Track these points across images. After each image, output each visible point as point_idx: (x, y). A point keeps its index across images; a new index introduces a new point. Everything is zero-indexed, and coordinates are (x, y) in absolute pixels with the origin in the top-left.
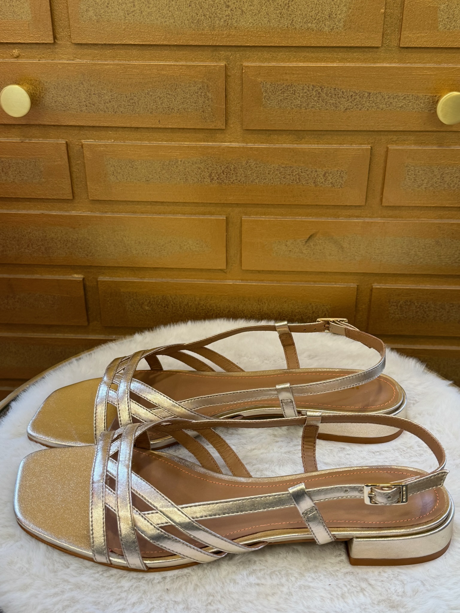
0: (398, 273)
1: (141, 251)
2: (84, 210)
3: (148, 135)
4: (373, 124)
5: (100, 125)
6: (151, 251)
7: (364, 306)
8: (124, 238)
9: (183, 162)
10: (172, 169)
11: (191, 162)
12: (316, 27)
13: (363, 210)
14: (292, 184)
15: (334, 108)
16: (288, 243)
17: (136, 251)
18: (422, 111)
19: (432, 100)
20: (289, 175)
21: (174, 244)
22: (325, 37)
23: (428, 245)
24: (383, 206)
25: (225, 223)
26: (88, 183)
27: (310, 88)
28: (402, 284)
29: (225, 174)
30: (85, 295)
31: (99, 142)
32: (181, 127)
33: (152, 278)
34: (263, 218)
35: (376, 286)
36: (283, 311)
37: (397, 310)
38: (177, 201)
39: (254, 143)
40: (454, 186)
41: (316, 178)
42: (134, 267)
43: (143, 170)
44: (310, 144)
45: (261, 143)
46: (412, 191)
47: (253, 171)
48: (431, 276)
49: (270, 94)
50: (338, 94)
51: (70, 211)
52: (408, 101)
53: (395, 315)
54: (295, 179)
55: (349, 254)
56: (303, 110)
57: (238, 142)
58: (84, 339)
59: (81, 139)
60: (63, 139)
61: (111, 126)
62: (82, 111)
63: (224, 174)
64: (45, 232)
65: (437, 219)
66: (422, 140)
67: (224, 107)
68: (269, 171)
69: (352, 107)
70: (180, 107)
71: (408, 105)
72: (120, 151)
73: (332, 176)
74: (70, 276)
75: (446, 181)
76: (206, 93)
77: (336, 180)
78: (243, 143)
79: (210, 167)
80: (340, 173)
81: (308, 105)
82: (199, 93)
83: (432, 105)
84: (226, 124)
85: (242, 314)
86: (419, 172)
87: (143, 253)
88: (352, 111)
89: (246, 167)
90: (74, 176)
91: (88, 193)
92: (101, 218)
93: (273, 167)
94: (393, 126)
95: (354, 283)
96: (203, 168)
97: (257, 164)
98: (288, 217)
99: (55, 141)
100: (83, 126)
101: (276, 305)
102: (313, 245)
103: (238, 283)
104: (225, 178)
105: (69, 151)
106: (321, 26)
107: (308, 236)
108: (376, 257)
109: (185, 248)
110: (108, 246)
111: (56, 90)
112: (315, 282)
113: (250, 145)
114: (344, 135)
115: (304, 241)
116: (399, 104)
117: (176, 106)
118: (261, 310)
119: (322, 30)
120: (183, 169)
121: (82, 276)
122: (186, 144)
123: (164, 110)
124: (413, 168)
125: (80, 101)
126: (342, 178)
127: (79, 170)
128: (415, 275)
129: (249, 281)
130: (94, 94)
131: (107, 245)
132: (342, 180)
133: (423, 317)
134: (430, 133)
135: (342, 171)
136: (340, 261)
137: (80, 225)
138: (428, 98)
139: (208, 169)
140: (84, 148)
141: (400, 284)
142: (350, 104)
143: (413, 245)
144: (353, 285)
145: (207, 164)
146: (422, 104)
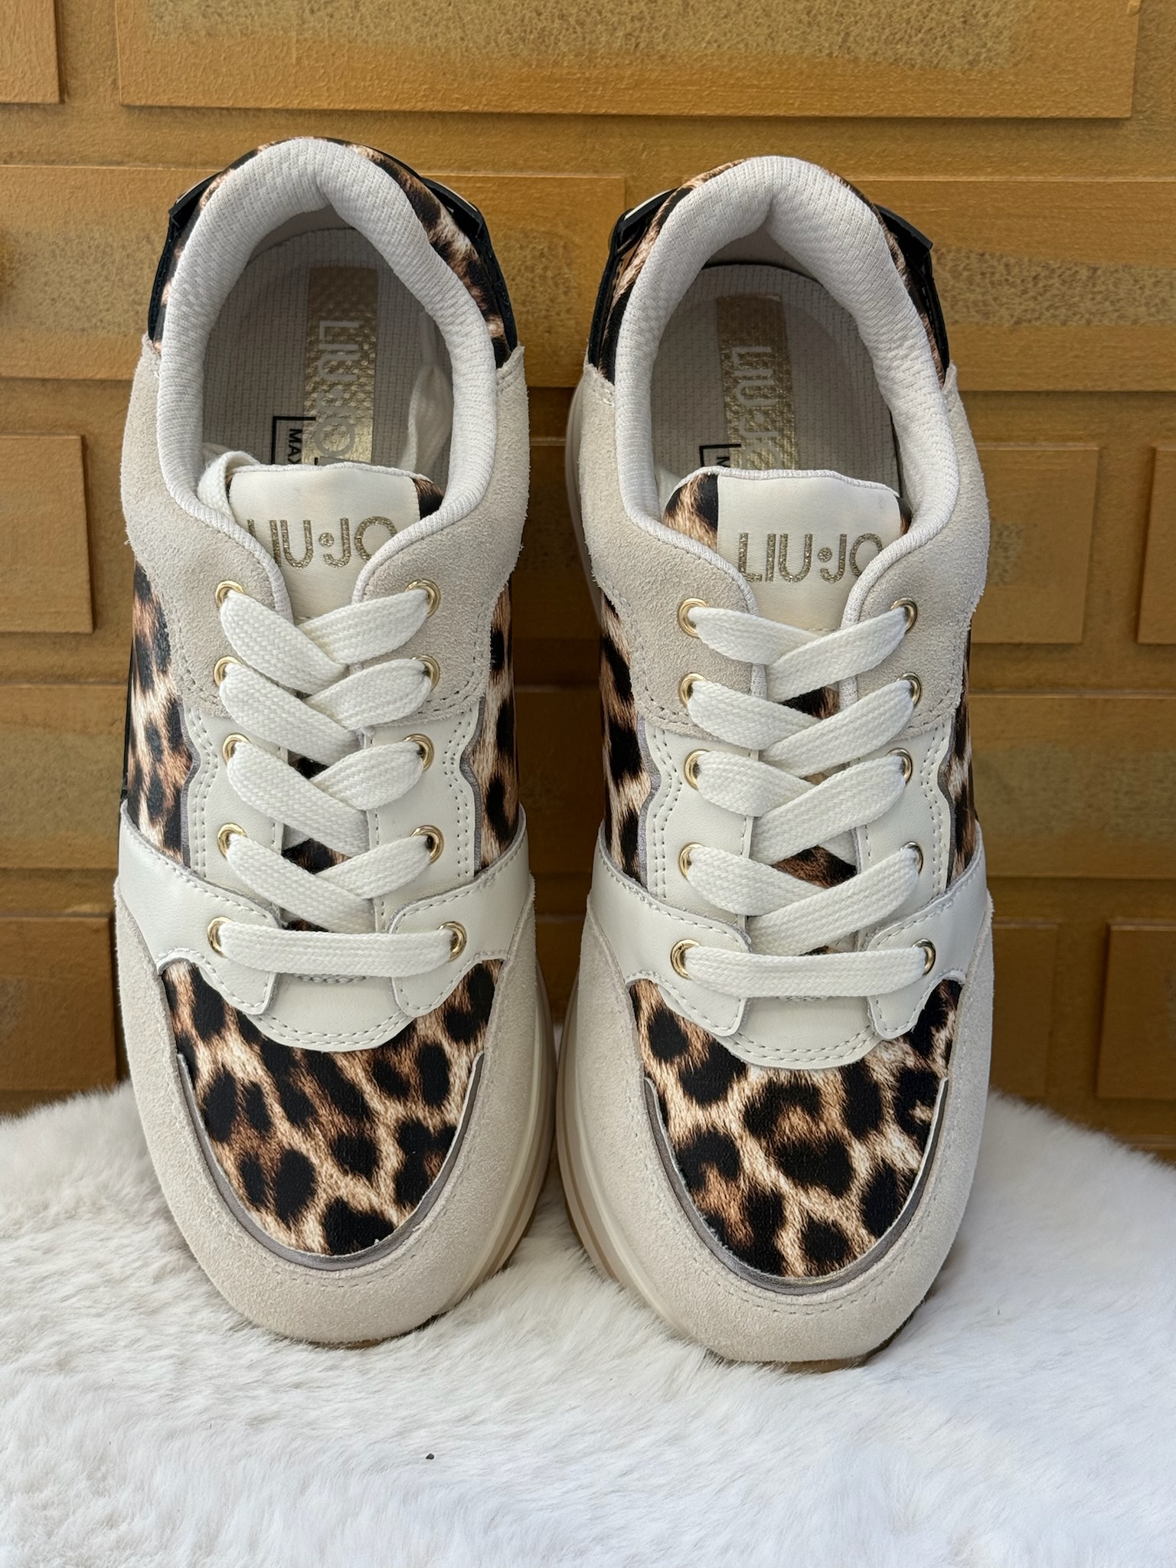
4: (1106, 370)
12: (922, 54)
13: (1073, 661)
22: (950, 87)
24: (1143, 645)
30: (115, 976)
35: (1121, 924)
50: (993, 274)
69: (1036, 315)
76: (560, 268)
82: (539, 271)
88: (1038, 329)
90: (101, 553)
94: (1171, 375)
95: (1046, 915)
105: (90, 471)
106: (937, 53)
108: (1120, 821)
111: (60, 260)
119: (940, 66)
121: (109, 909)
126: (1006, 549)
132: (1007, 557)
135: (1007, 528)
142: (1032, 306)
144: (1045, 924)
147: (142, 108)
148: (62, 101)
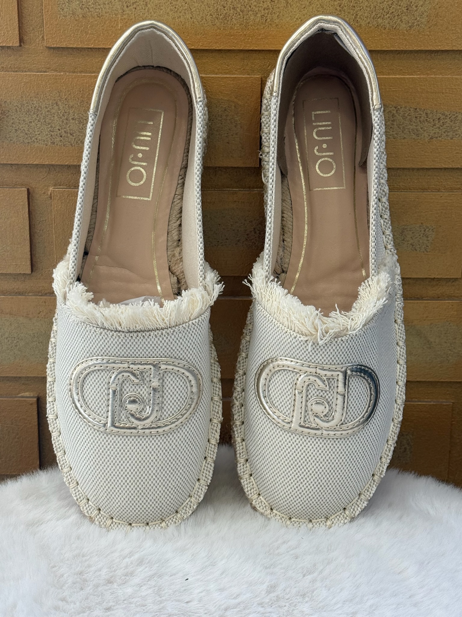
12: (389, 23)
22: (401, 37)
106: (395, 23)
119: (398, 27)
147: (54, 48)
148: (20, 46)
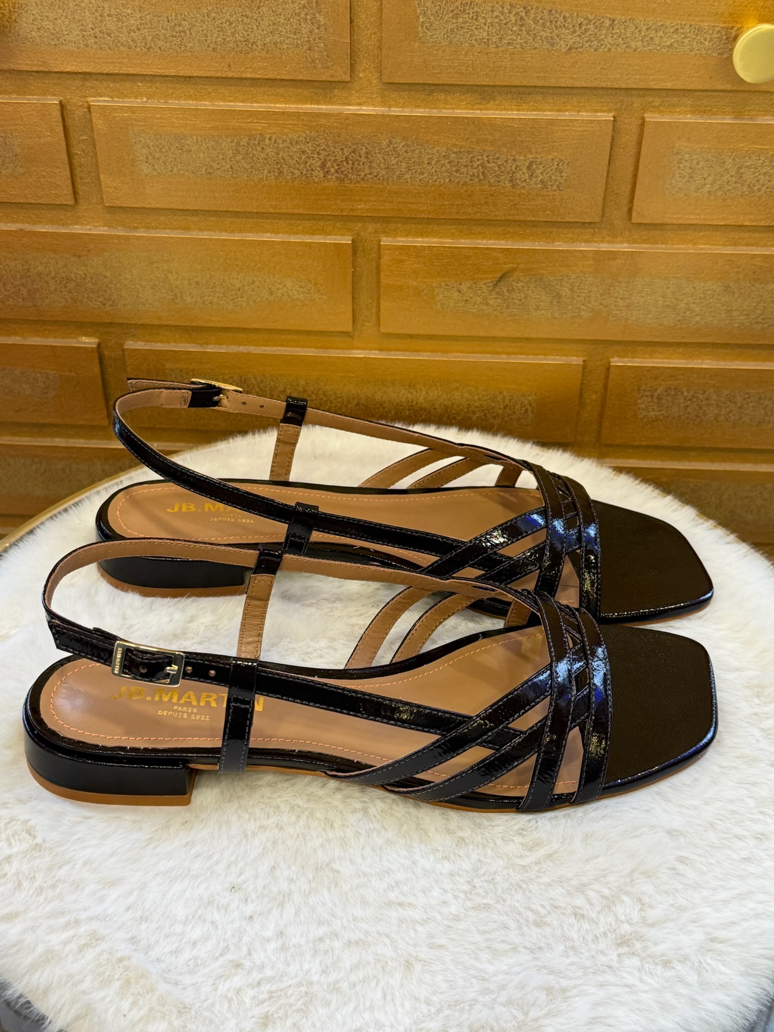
0: (656, 340)
1: (201, 297)
2: (96, 224)
3: (210, 90)
4: (618, 76)
5: (121, 72)
6: (218, 297)
7: (594, 397)
8: (169, 275)
9: (273, 140)
10: (255, 152)
11: (288, 141)
13: (596, 230)
14: (470, 182)
15: (548, 46)
16: (464, 287)
17: (192, 297)
18: (707, 54)
19: (726, 34)
20: (466, 166)
21: (259, 287)
23: (709, 293)
24: (633, 224)
25: (350, 251)
26: (102, 177)
27: (505, 9)
28: (662, 359)
29: (351, 162)
30: (103, 372)
31: (120, 102)
32: (270, 76)
33: (221, 344)
34: (420, 241)
35: (616, 362)
36: (452, 404)
37: (652, 404)
38: (264, 211)
39: (402, 107)
40: (759, 190)
41: (514, 173)
42: (189, 326)
43: (201, 155)
44: (505, 109)
45: (416, 107)
46: (686, 198)
47: (401, 159)
48: (714, 345)
49: (432, 18)
50: (556, 21)
51: (71, 225)
52: (683, 36)
53: (649, 411)
54: (476, 174)
55: (570, 307)
56: (492, 49)
57: (373, 105)
58: (102, 448)
59: (86, 97)
60: (54, 95)
61: (140, 73)
62: (87, 46)
63: (347, 163)
64: (27, 263)
65: (728, 245)
66: (707, 106)
67: (348, 41)
68: (429, 159)
69: (580, 45)
70: (268, 40)
71: (683, 42)
72: (158, 119)
73: (542, 169)
74: (74, 340)
75: (746, 181)
76: (314, 14)
77: (550, 177)
78: (383, 106)
79: (324, 150)
80: (558, 165)
81: (500, 39)
82: (303, 16)
83: (724, 44)
84: (351, 71)
85: (381, 408)
86: (698, 163)
87: (204, 302)
88: (582, 53)
89: (388, 152)
90: (76, 161)
91: (101, 195)
92: (127, 238)
93: (438, 151)
94: (654, 80)
95: (577, 356)
96: (310, 152)
97: (408, 146)
98: (463, 241)
99: (39, 100)
100: (89, 74)
101: (440, 394)
102: (508, 290)
103: (375, 354)
104: (350, 170)
105: (66, 119)
107: (499, 275)
108: (617, 312)
109: (279, 294)
110: (141, 289)
111: (40, 7)
112: (509, 354)
113: (396, 111)
114: (566, 94)
115: (490, 284)
116: (666, 42)
117: (260, 37)
118: (414, 403)
120: (273, 154)
121: (96, 340)
122: (278, 108)
123: (238, 45)
124: (687, 156)
125: (83, 28)
126: (561, 172)
127: (84, 152)
128: (686, 345)
129: (393, 352)
130: (109, 15)
131: (138, 286)
132: (561, 176)
133: (697, 416)
134: (721, 94)
135: (561, 160)
136: (555, 318)
137: (89, 251)
138: (719, 32)
139: (318, 153)
140: (93, 114)
141: (659, 358)
142: (578, 40)
143: (684, 291)
144: (577, 360)
145: (319, 146)
146: (707, 43)
